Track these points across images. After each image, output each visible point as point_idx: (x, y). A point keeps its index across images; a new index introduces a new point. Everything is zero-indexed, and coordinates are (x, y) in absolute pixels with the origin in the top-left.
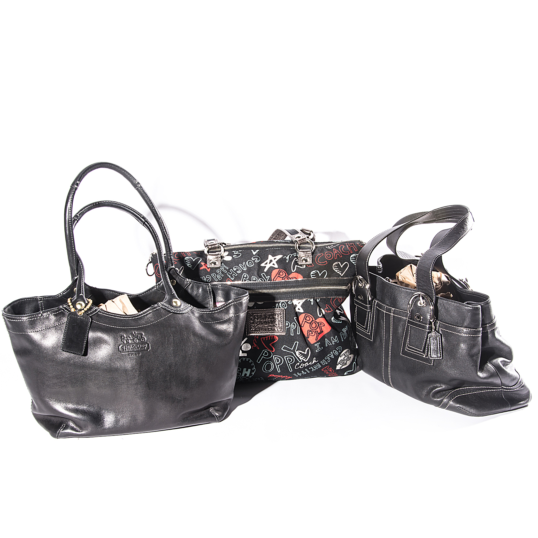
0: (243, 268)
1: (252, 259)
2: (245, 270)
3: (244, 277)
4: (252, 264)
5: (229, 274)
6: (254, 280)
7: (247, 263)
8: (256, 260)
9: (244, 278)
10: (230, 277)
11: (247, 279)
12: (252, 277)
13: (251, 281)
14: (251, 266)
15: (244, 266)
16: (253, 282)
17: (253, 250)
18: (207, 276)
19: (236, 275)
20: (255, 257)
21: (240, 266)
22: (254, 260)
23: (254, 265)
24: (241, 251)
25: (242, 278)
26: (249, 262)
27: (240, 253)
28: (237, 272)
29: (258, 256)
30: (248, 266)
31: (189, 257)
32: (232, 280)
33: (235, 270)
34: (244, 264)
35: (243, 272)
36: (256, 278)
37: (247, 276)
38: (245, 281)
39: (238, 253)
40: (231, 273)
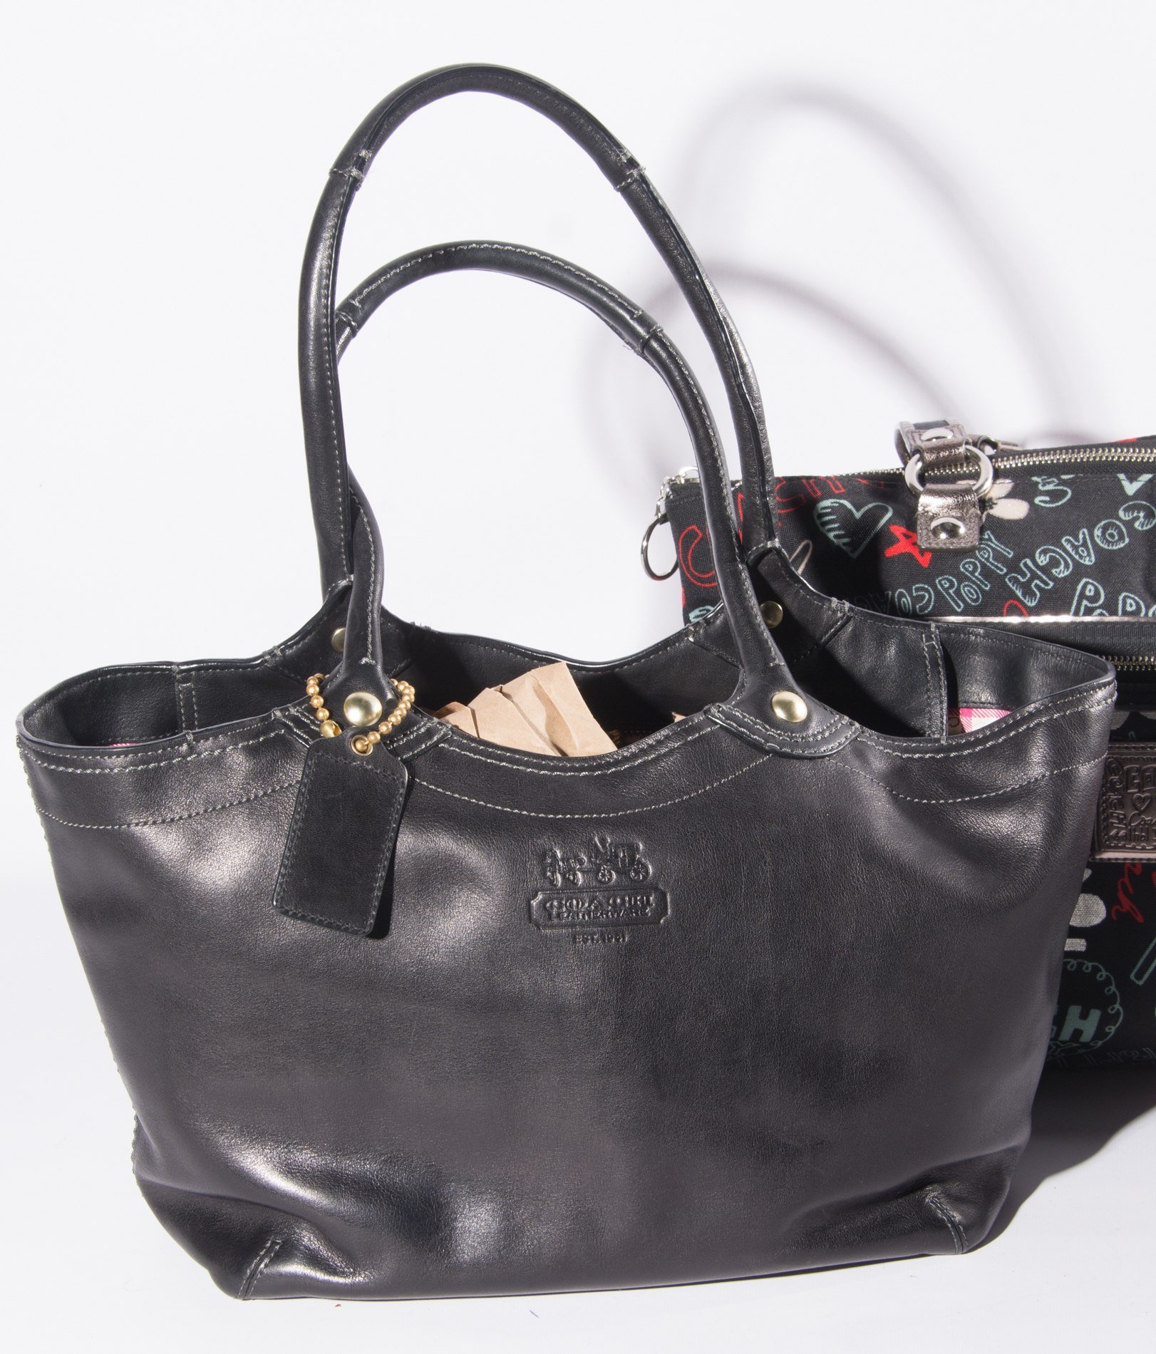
0: (1081, 557)
1: (1121, 513)
2: (1087, 562)
3: (1082, 596)
4: (1121, 538)
5: (1016, 581)
6: (1129, 609)
7: (1097, 532)
8: (1138, 518)
9: (1085, 602)
10: (1019, 593)
11: (1099, 607)
12: (1121, 598)
13: (1114, 613)
14: (1115, 548)
15: (1082, 546)
16: (1126, 619)
17: (1126, 473)
18: (917, 586)
19: (1047, 584)
20: (1134, 505)
21: (1065, 544)
22: (1127, 518)
23: (1127, 540)
24: (1070, 479)
25: (1076, 598)
26: (1108, 530)
27: (1065, 488)
28: (1053, 571)
29: (1148, 504)
30: (1102, 545)
31: (838, 501)
32: (1029, 607)
33: (1042, 562)
34: (1084, 538)
35: (1080, 571)
36: (1137, 603)
37: (1097, 591)
38: (1089, 611)
39: (1057, 485)
40: (1023, 578)
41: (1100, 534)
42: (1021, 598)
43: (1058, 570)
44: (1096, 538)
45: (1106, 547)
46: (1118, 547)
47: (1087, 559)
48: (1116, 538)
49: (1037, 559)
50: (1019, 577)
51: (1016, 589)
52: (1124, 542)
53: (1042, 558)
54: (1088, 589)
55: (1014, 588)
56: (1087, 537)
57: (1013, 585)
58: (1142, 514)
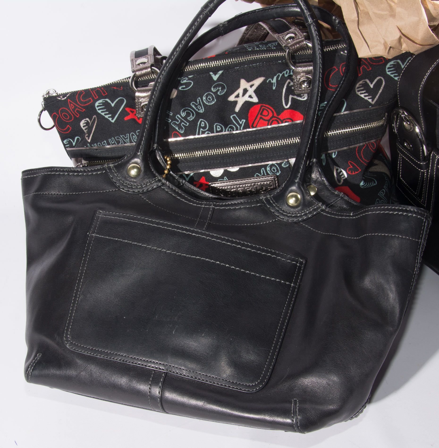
0: (199, 110)
1: (212, 89)
2: (201, 112)
3: (200, 127)
4: (213, 100)
5: (175, 124)
6: (218, 130)
7: (204, 98)
8: (219, 90)
9: (201, 129)
10: (177, 129)
11: (207, 131)
12: (215, 126)
13: (213, 132)
14: (211, 104)
15: (199, 105)
16: (218, 134)
17: (213, 72)
18: (138, 131)
19: (187, 124)
20: (217, 84)
21: (192, 105)
22: (215, 91)
23: (215, 100)
24: (192, 77)
25: (198, 128)
26: (208, 97)
27: (190, 81)
28: (188, 118)
29: (223, 83)
30: (206, 103)
31: (105, 100)
32: (181, 133)
33: (183, 115)
34: (199, 102)
35: (199, 116)
36: (221, 127)
37: (205, 124)
38: (203, 133)
39: (188, 80)
40: (178, 122)
41: (205, 99)
42: (178, 130)
43: (190, 118)
44: (204, 101)
45: (208, 104)
46: (212, 103)
47: (201, 110)
48: (211, 100)
49: (181, 114)
50: (176, 122)
51: (176, 127)
52: (214, 101)
53: (183, 114)
54: (202, 124)
55: (175, 127)
56: (201, 101)
57: (174, 126)
58: (220, 88)
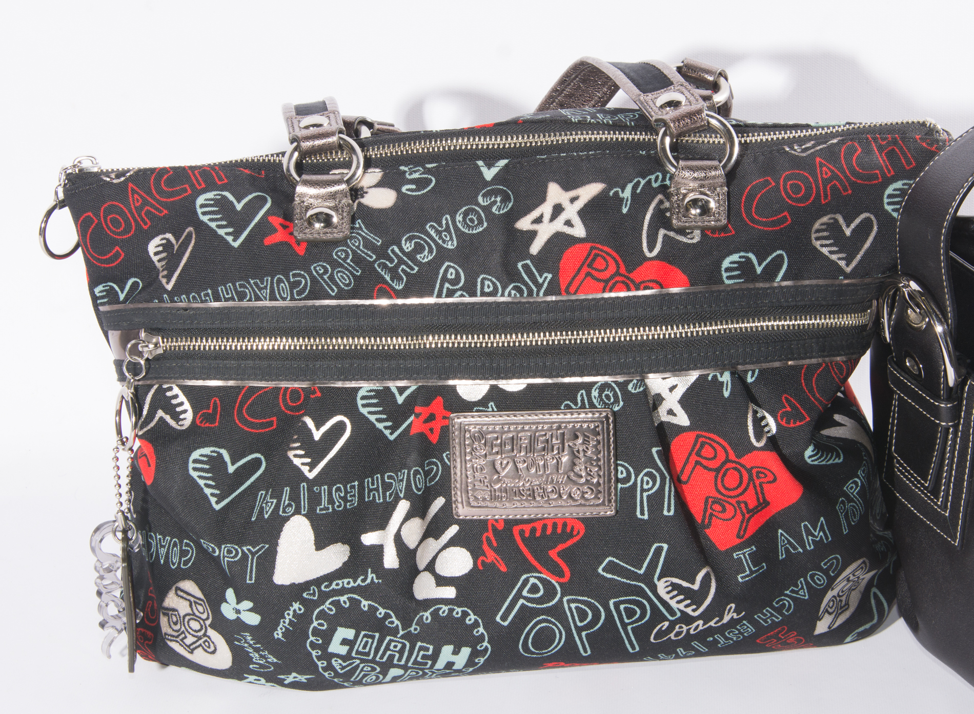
0: (444, 241)
1: (480, 199)
2: (450, 246)
3: (445, 279)
4: (480, 222)
5: (384, 266)
6: (486, 290)
7: (459, 218)
8: (495, 202)
9: (447, 285)
10: (388, 278)
11: (461, 289)
12: (479, 280)
13: (473, 294)
14: (474, 232)
15: (445, 231)
16: (484, 299)
17: (484, 160)
18: (294, 272)
19: (412, 269)
20: (493, 190)
21: (429, 230)
22: (486, 204)
23: (485, 224)
24: (434, 167)
25: (439, 281)
26: (468, 215)
27: (430, 177)
28: (418, 256)
29: (505, 189)
30: (463, 230)
31: (221, 193)
32: (397, 290)
33: (408, 248)
34: (447, 223)
35: (443, 255)
36: (494, 284)
37: (457, 273)
38: (450, 294)
39: (423, 173)
40: (391, 263)
41: (461, 219)
42: (390, 282)
43: (422, 256)
44: (458, 223)
45: (467, 231)
46: (478, 231)
47: (450, 243)
48: (476, 223)
49: (403, 245)
50: (387, 262)
51: (385, 274)
52: (482, 226)
53: (408, 245)
54: (450, 273)
55: (383, 273)
56: (450, 222)
57: (382, 271)
58: (499, 199)
